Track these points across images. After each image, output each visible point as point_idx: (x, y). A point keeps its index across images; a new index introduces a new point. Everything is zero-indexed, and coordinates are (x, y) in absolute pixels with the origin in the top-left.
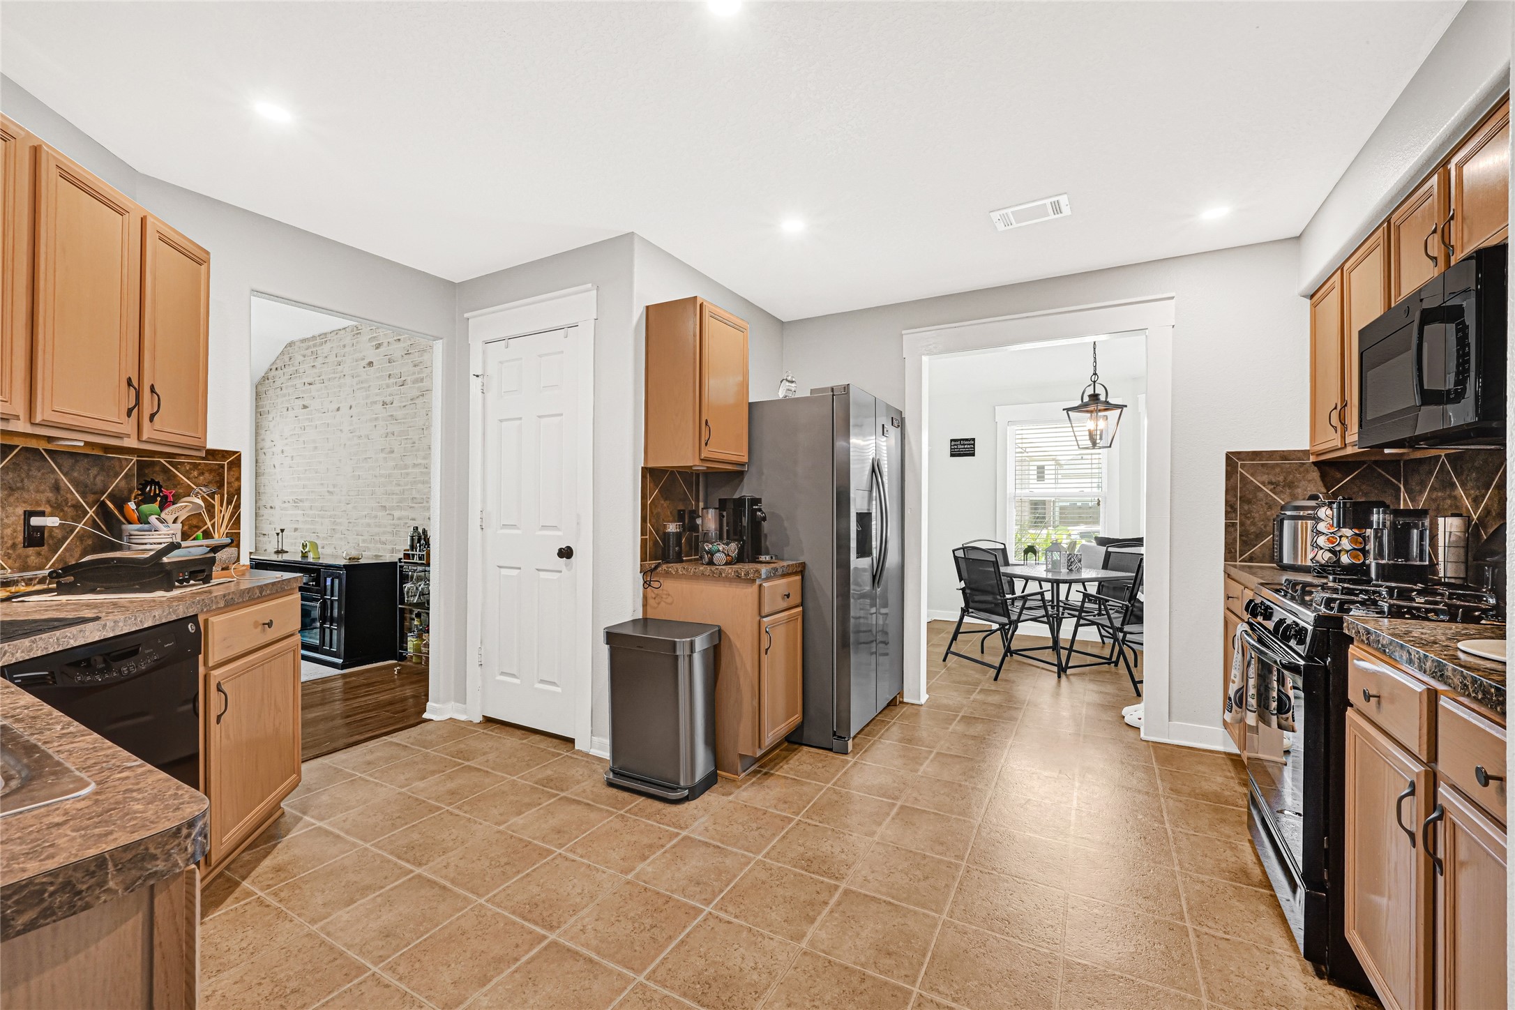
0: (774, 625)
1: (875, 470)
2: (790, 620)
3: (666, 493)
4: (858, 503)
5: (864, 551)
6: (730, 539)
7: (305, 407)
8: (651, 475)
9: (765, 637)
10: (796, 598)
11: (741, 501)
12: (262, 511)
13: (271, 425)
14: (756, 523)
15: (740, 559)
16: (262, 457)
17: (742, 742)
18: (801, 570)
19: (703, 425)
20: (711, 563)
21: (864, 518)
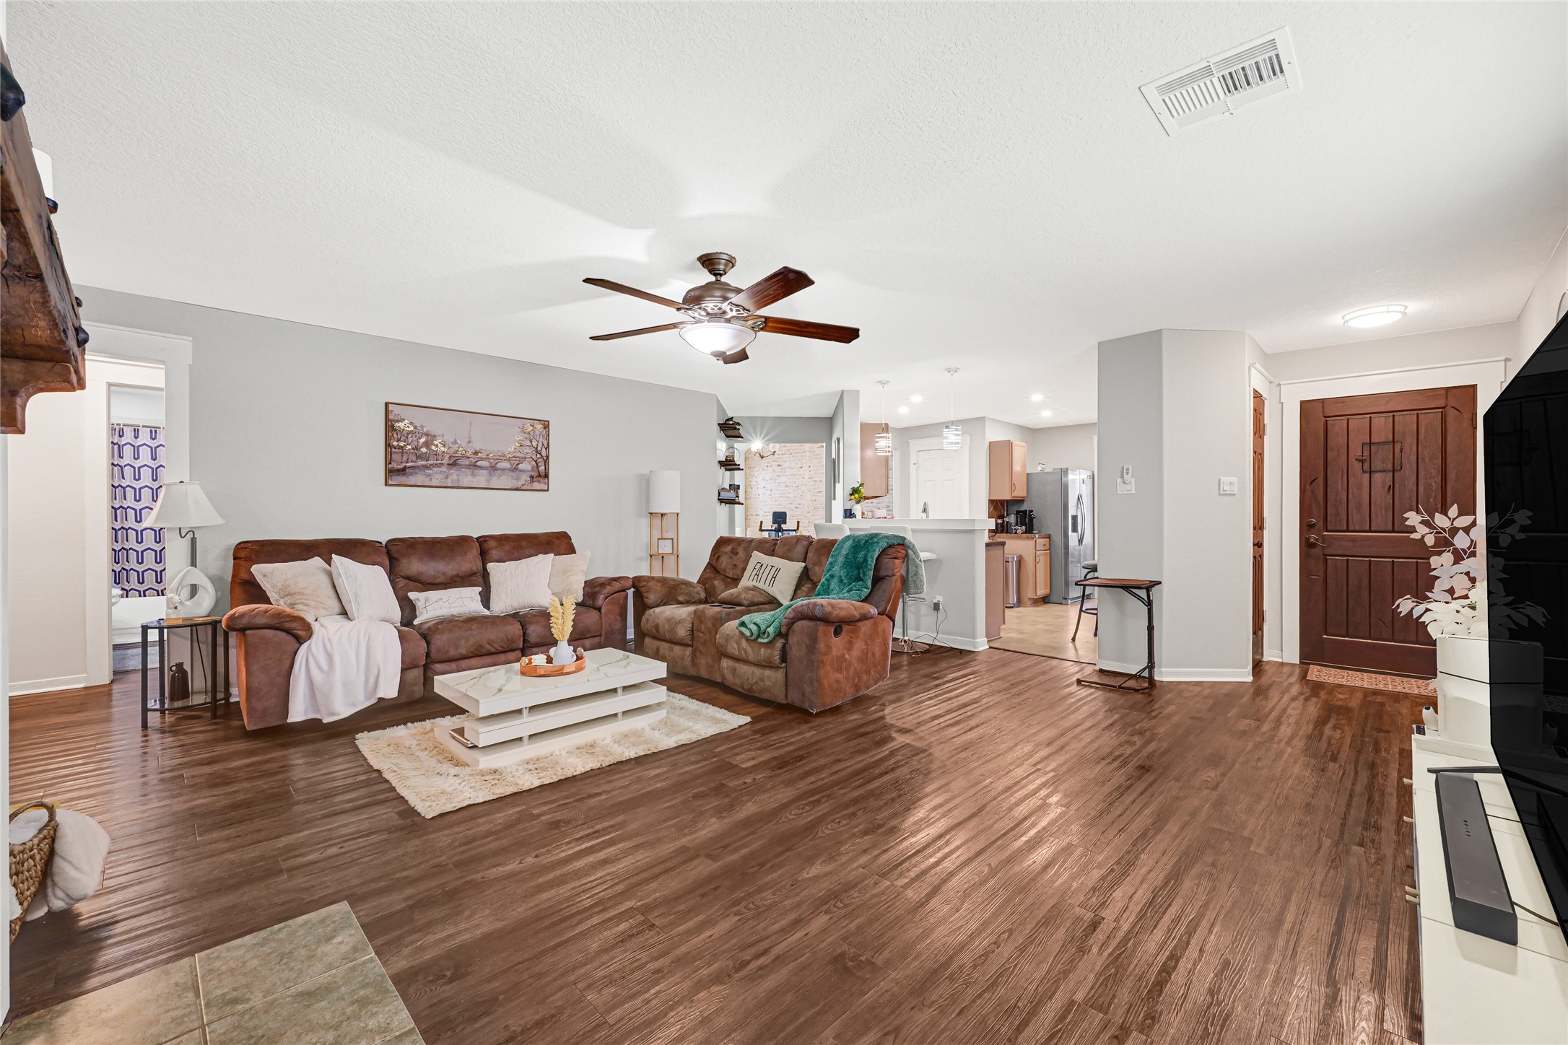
0: (1041, 554)
1: (1079, 498)
2: (1045, 554)
3: (995, 508)
4: (1072, 512)
5: (1075, 530)
6: (1022, 525)
7: (779, 466)
8: (991, 502)
9: (1038, 558)
10: (1047, 547)
11: (1025, 511)
12: (749, 517)
13: (756, 474)
14: (1031, 519)
15: (1026, 532)
16: (749, 490)
17: (1029, 593)
18: (1049, 537)
19: (1013, 485)
20: (1016, 533)
21: (1075, 518)
